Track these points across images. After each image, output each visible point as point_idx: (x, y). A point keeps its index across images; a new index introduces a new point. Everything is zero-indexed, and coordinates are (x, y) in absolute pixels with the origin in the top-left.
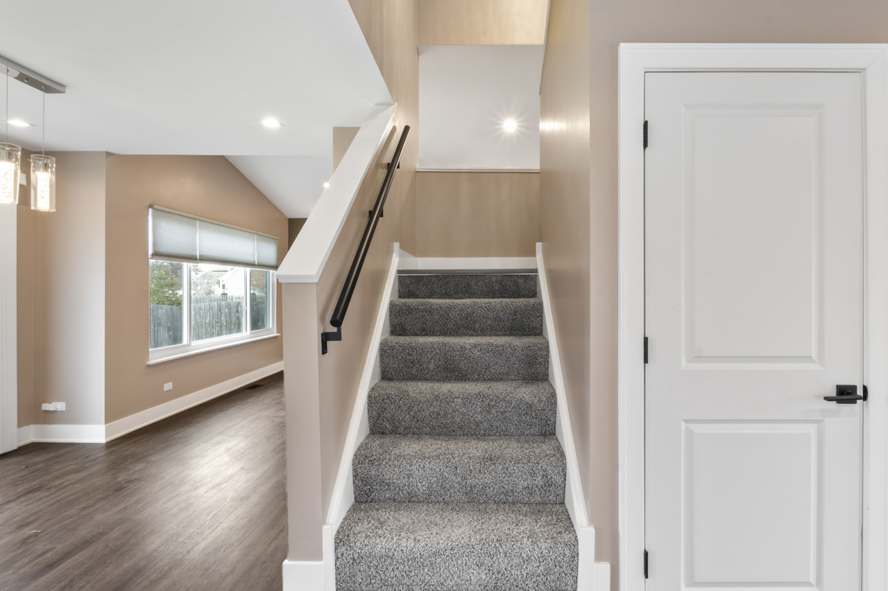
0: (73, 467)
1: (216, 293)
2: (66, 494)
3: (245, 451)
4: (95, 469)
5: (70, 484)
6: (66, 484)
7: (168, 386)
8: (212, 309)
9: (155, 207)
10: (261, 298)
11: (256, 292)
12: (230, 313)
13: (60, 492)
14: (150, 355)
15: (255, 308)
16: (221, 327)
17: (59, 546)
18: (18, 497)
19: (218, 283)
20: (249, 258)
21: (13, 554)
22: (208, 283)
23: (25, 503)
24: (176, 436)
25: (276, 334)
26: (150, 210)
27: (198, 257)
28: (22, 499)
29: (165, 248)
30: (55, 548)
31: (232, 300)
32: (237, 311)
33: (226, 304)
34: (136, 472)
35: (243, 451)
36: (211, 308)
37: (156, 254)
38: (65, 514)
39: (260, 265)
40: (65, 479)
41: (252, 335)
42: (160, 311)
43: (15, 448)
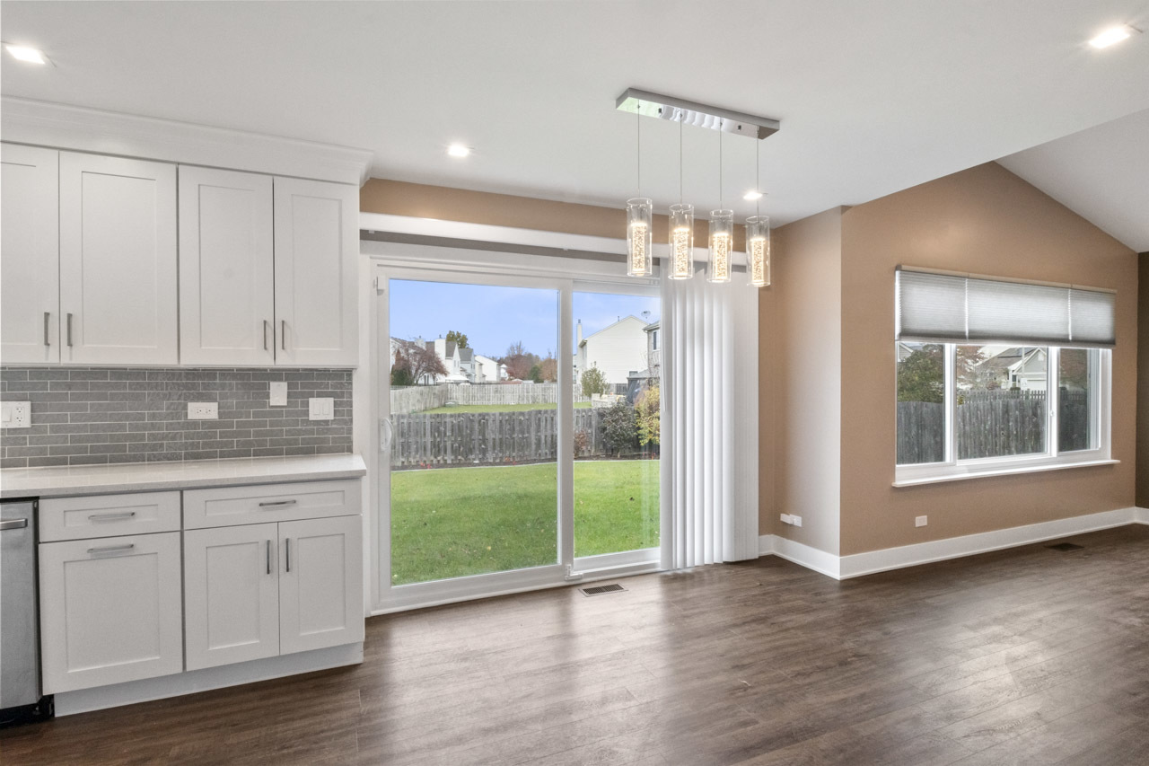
0: (800, 603)
1: (1003, 387)
2: (787, 641)
3: (1046, 677)
4: (823, 615)
5: (793, 628)
6: (789, 625)
7: (921, 521)
8: (995, 410)
9: (904, 267)
10: (1077, 394)
11: (1067, 386)
12: (1023, 417)
13: (781, 635)
14: (897, 474)
15: (1065, 410)
16: (1009, 437)
17: (762, 723)
18: (744, 623)
19: (1007, 373)
20: (1056, 331)
21: (719, 705)
22: (991, 374)
23: (747, 635)
24: (929, 601)
25: (1109, 460)
26: (897, 273)
27: (967, 334)
28: (747, 628)
29: (916, 325)
30: (757, 723)
31: (1027, 398)
32: (1035, 414)
33: (1016, 402)
34: (867, 642)
35: (1042, 674)
36: (992, 409)
37: (905, 333)
38: (779, 671)
39: (1076, 341)
40: (789, 618)
41: (1060, 459)
42: (925, 409)
43: (757, 557)
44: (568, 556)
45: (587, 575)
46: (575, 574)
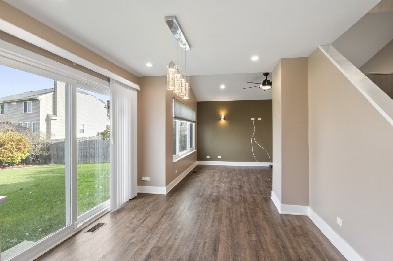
7: (176, 172)
14: (173, 159)
17: (207, 241)
20: (191, 119)
25: (195, 150)
26: (173, 99)
27: (182, 118)
37: (175, 117)
41: (190, 151)
43: (137, 195)
44: (74, 218)
45: (83, 224)
46: (78, 226)
